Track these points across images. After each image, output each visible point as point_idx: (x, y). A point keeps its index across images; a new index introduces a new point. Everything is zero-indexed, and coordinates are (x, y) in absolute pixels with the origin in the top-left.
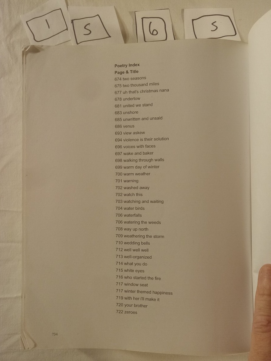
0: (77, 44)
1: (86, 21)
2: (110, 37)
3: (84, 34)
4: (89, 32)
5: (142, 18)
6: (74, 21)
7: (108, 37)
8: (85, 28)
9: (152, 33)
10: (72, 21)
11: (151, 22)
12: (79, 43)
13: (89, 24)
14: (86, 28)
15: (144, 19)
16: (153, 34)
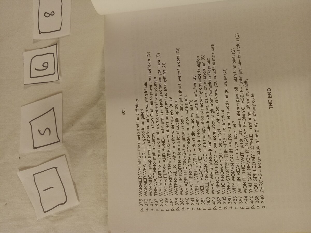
0: (59, 141)
1: (36, 134)
2: (53, 108)
3: (50, 135)
4: (47, 130)
5: (31, 77)
6: (35, 147)
8: (43, 135)
9: (45, 68)
10: (35, 148)
11: (35, 69)
13: (39, 130)
14: (42, 133)
15: (31, 76)
16: (47, 67)
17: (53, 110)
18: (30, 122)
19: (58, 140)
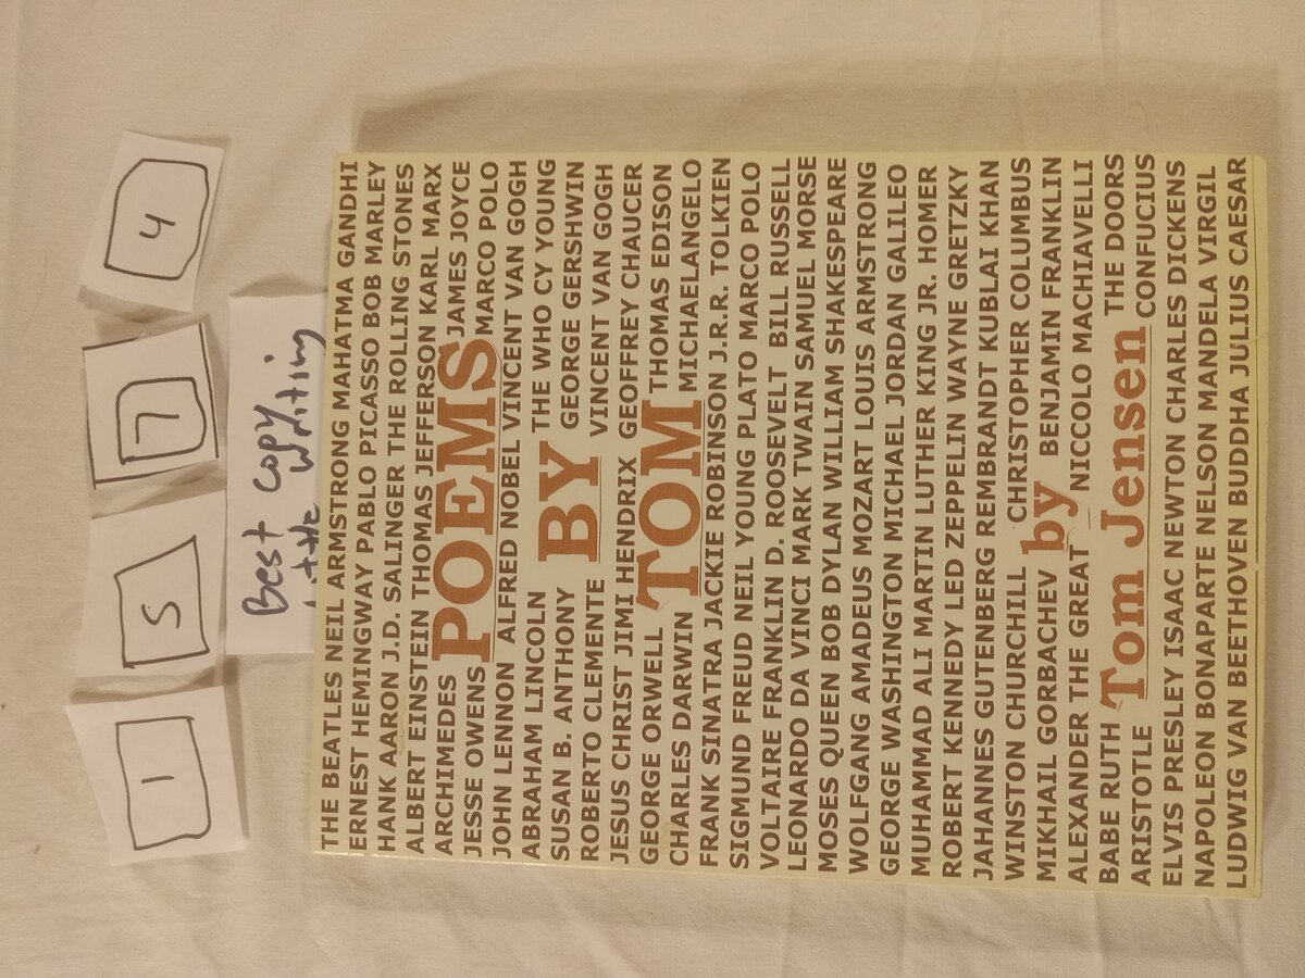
0: (207, 651)
1: (134, 619)
2: (194, 539)
3: (178, 627)
4: (171, 609)
6: (128, 660)
7: (195, 545)
8: (154, 623)
10: (127, 665)
12: (206, 645)
13: (143, 607)
14: (154, 618)
17: (192, 544)
18: (116, 576)
19: (204, 649)
